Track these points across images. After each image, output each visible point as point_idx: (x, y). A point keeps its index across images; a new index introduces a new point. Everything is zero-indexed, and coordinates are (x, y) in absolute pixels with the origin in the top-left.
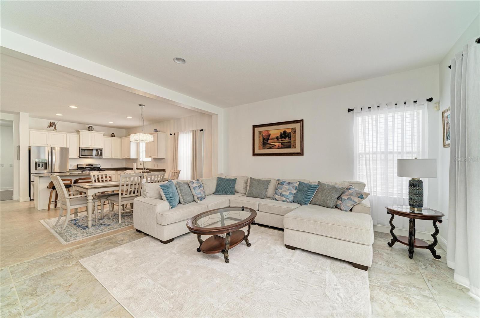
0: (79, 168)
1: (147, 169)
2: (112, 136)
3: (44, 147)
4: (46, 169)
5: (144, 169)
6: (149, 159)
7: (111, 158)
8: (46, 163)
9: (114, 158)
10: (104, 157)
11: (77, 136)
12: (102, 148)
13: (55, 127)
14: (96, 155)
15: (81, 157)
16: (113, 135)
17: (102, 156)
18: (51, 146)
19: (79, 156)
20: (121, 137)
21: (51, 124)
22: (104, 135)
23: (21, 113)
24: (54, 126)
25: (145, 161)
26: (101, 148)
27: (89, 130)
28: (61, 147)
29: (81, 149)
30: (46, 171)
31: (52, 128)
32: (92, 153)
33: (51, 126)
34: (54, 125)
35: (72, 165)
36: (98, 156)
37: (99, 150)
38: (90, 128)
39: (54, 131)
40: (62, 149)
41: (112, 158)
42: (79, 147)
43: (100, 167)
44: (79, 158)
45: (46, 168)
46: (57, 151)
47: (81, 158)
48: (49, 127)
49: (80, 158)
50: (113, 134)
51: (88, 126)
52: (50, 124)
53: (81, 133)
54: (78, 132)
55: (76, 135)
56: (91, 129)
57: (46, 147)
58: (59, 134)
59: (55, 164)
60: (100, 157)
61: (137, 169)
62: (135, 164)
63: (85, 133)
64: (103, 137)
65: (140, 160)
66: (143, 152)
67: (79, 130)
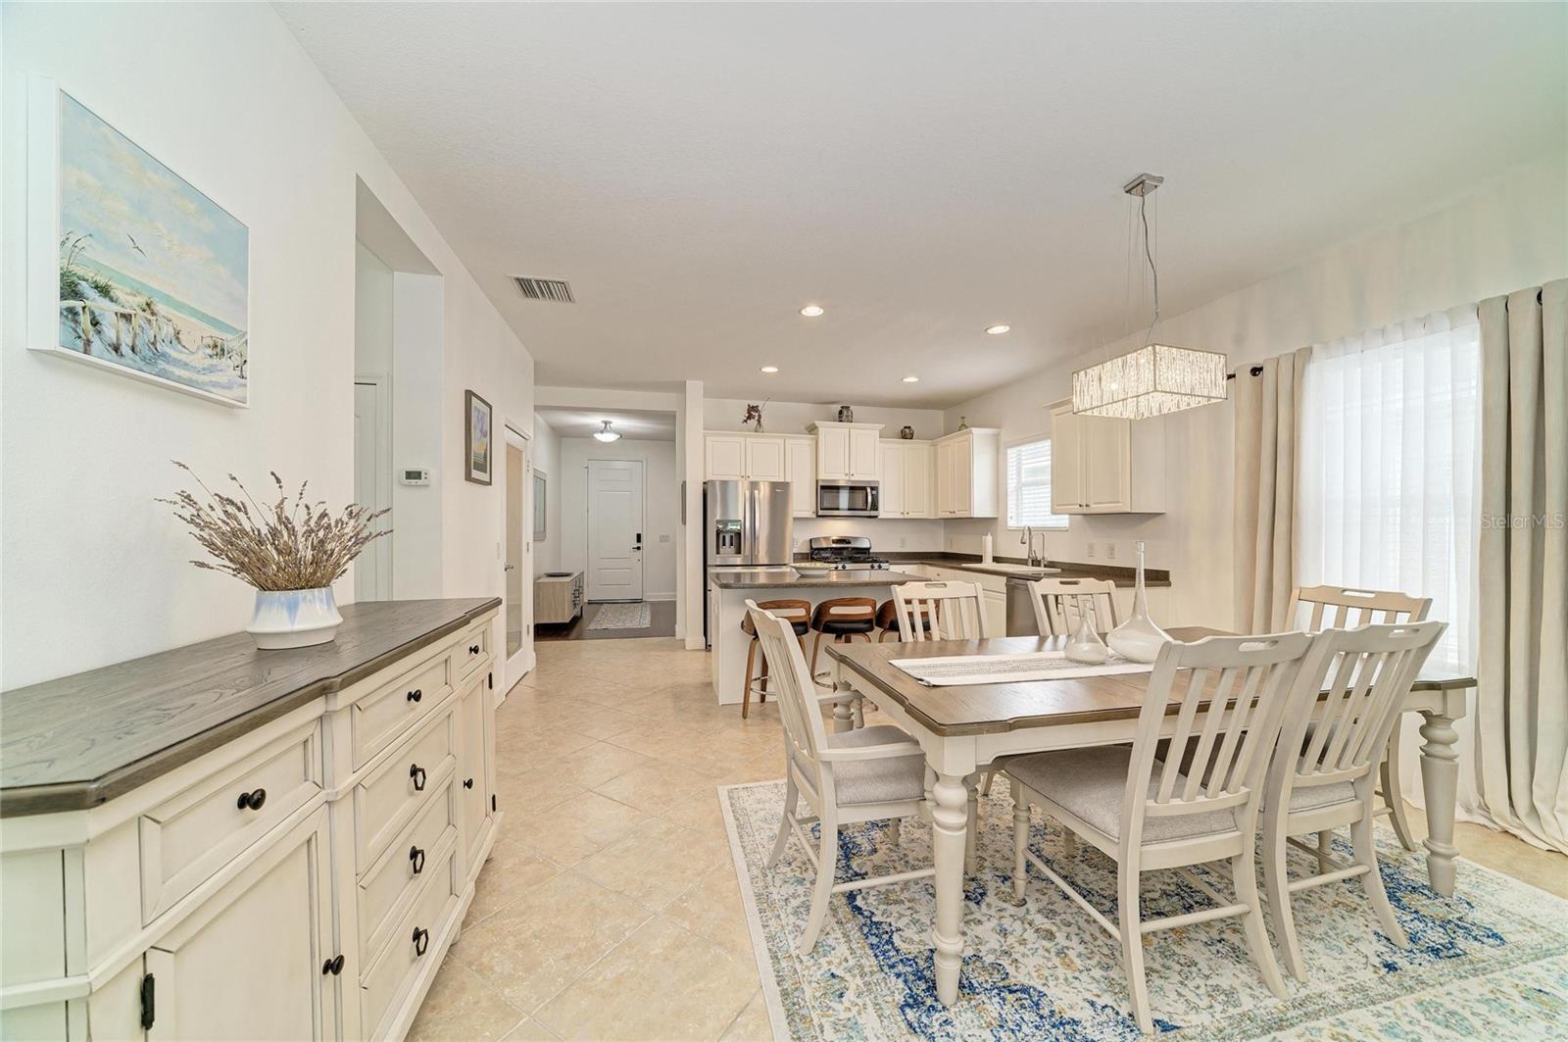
0: (815, 550)
1: (1051, 565)
2: (904, 437)
3: (737, 482)
4: (740, 553)
5: (1036, 563)
6: (1064, 521)
7: (902, 517)
8: (738, 534)
9: (911, 516)
10: (882, 513)
11: (808, 442)
12: (878, 482)
13: (759, 421)
14: (853, 506)
15: (820, 513)
16: (906, 434)
17: (877, 510)
18: (752, 479)
19: (814, 509)
20: (932, 438)
21: (752, 411)
23: (688, 382)
24: (757, 418)
25: (1038, 529)
26: (874, 482)
27: (841, 421)
28: (773, 480)
29: (823, 487)
30: (738, 560)
31: (753, 422)
33: (750, 417)
34: (756, 414)
35: (798, 540)
36: (866, 510)
37: (869, 490)
38: (843, 415)
39: (756, 431)
40: (774, 486)
41: (906, 516)
42: (817, 481)
43: (869, 549)
44: (815, 516)
45: (738, 552)
46: (763, 493)
47: (820, 516)
48: (746, 421)
49: (818, 516)
50: (907, 430)
51: (838, 408)
52: (749, 412)
53: (820, 433)
54: (812, 429)
55: (806, 441)
56: (847, 416)
57: (740, 484)
58: (762, 440)
59: (758, 538)
60: (873, 513)
61: (996, 559)
62: (989, 538)
63: (832, 432)
64: (880, 442)
65: (1012, 524)
66: (1020, 488)
67: (817, 423)
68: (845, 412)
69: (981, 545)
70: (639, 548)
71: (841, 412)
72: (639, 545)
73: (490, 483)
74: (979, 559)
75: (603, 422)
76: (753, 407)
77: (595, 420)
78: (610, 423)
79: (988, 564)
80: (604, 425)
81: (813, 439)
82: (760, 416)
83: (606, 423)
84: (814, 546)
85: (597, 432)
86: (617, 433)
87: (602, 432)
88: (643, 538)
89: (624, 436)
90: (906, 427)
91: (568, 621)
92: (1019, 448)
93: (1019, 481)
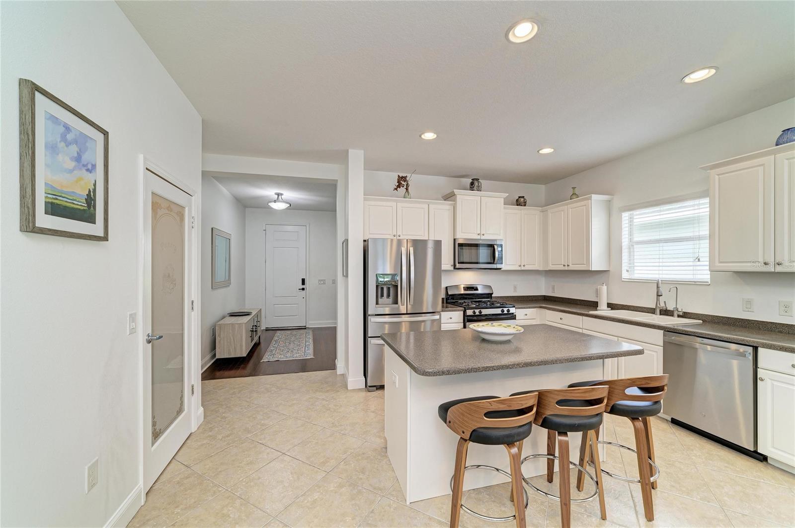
0: (451, 295)
1: (687, 315)
2: (519, 204)
4: (397, 303)
5: (666, 312)
7: (519, 268)
8: (396, 286)
9: (527, 268)
10: (505, 266)
11: (447, 207)
12: (502, 241)
13: (407, 189)
14: (489, 261)
15: (458, 266)
16: (520, 202)
17: (501, 263)
19: (452, 263)
20: (544, 205)
21: (402, 182)
22: (506, 203)
23: (350, 150)
24: (405, 187)
26: (499, 240)
27: (472, 190)
29: (461, 245)
30: (395, 310)
31: (402, 190)
32: (477, 255)
33: (399, 186)
34: (405, 183)
36: (492, 263)
37: (494, 247)
38: (474, 185)
39: (404, 198)
41: (523, 268)
42: (455, 240)
43: (491, 294)
44: (452, 268)
45: (395, 301)
47: (457, 269)
48: (396, 189)
49: (455, 268)
50: (521, 199)
52: (399, 182)
53: (457, 200)
54: (449, 197)
55: (446, 206)
56: (477, 186)
58: (412, 205)
60: (498, 266)
61: (611, 306)
62: (605, 288)
63: (465, 198)
64: (504, 208)
65: (625, 275)
66: (632, 245)
67: (456, 191)
68: (476, 183)
69: (597, 293)
70: (303, 289)
71: (472, 184)
72: (304, 287)
73: (105, 238)
74: (594, 305)
75: (276, 194)
76: (402, 177)
77: (270, 192)
78: (282, 194)
79: (603, 310)
80: (277, 196)
81: (451, 205)
82: (407, 185)
83: (278, 195)
84: (449, 293)
85: (270, 202)
86: (287, 203)
87: (275, 201)
88: (307, 282)
89: (293, 207)
90: (519, 197)
91: (245, 356)
92: (631, 212)
93: (631, 240)
